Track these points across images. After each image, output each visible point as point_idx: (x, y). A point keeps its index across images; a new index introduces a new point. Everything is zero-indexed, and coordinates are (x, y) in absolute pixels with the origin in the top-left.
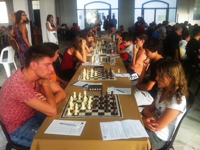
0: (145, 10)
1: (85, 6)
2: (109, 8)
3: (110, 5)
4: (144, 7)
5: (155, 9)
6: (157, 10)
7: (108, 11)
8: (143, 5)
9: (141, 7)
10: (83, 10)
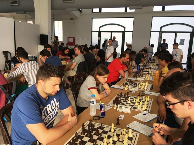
0: (163, 33)
1: (100, 28)
2: (123, 30)
3: (125, 28)
4: (162, 31)
5: (176, 33)
6: (178, 34)
7: (122, 33)
8: (161, 28)
9: (159, 30)
10: (98, 32)
